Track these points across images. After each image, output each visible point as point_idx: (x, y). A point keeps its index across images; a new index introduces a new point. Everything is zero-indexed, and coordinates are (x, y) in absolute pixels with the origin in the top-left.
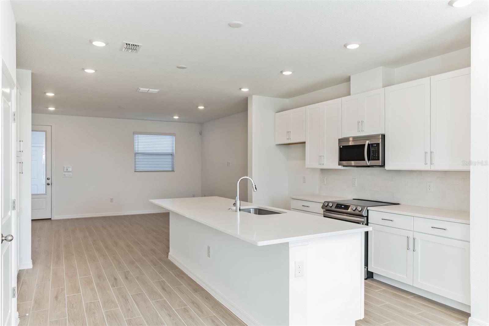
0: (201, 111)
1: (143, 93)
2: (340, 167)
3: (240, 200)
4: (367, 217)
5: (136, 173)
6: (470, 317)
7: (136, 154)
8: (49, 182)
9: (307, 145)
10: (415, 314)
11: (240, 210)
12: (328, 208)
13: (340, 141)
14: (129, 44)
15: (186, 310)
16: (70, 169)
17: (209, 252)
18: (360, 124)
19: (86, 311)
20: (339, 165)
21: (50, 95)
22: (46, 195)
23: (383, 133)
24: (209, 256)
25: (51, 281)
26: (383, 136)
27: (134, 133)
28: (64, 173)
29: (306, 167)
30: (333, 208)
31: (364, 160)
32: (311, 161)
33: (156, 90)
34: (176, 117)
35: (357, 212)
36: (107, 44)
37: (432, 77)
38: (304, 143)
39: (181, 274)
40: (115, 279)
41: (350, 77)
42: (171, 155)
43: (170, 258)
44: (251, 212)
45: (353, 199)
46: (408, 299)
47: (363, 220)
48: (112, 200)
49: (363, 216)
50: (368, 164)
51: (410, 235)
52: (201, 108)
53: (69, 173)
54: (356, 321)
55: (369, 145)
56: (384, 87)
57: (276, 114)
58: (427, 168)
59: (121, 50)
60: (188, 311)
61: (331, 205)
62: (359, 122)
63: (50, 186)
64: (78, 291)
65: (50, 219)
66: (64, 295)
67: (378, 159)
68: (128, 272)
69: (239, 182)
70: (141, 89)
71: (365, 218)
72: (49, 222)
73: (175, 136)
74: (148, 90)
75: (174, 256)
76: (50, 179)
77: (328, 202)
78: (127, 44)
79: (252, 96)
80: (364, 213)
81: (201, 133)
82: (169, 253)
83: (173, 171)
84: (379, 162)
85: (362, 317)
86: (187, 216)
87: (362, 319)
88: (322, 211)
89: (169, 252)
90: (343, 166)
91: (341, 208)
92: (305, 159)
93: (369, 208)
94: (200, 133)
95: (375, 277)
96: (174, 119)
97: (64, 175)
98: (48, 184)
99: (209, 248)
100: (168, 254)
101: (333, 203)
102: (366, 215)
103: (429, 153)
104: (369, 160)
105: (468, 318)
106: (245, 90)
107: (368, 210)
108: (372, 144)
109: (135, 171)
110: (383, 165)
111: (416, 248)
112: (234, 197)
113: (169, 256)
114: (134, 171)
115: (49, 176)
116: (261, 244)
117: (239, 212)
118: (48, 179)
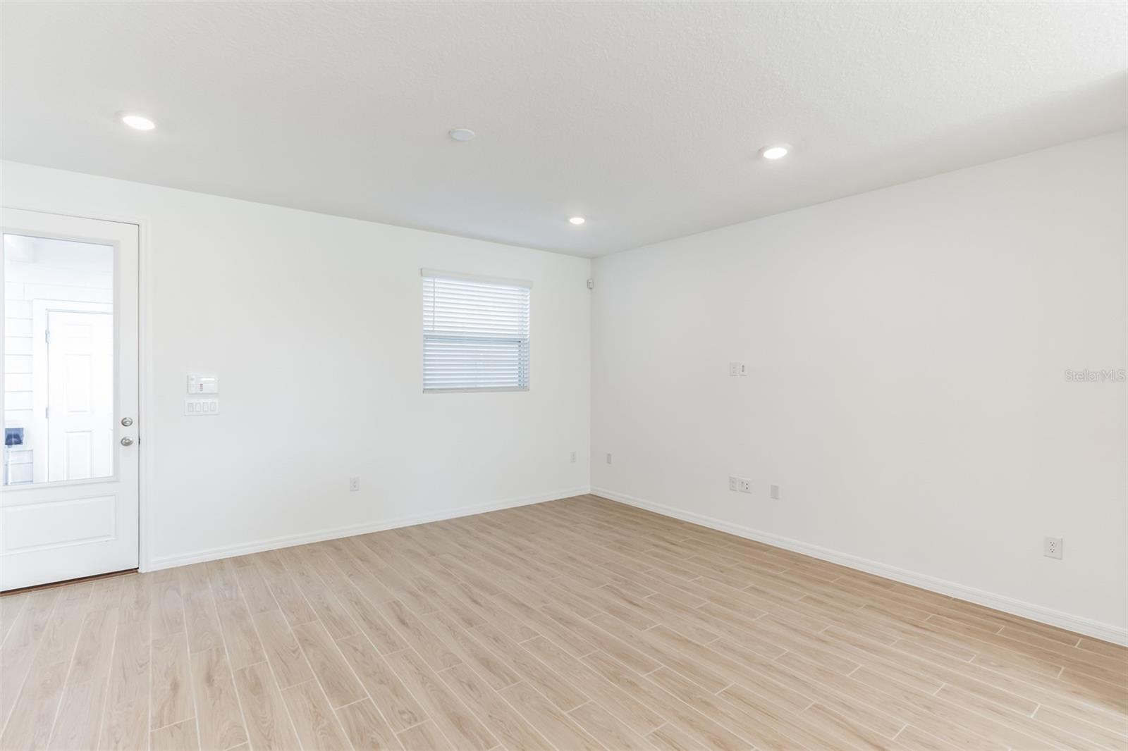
5: (425, 395)
7: (427, 337)
22: (118, 481)
27: (423, 273)
28: (191, 401)
42: (519, 341)
48: (354, 484)
53: (209, 401)
63: (133, 447)
65: (136, 570)
73: (531, 288)
76: (131, 423)
81: (593, 284)
83: (523, 387)
97: (190, 405)
98: (126, 443)
109: (425, 390)
114: (421, 388)
115: (130, 414)
118: (124, 424)
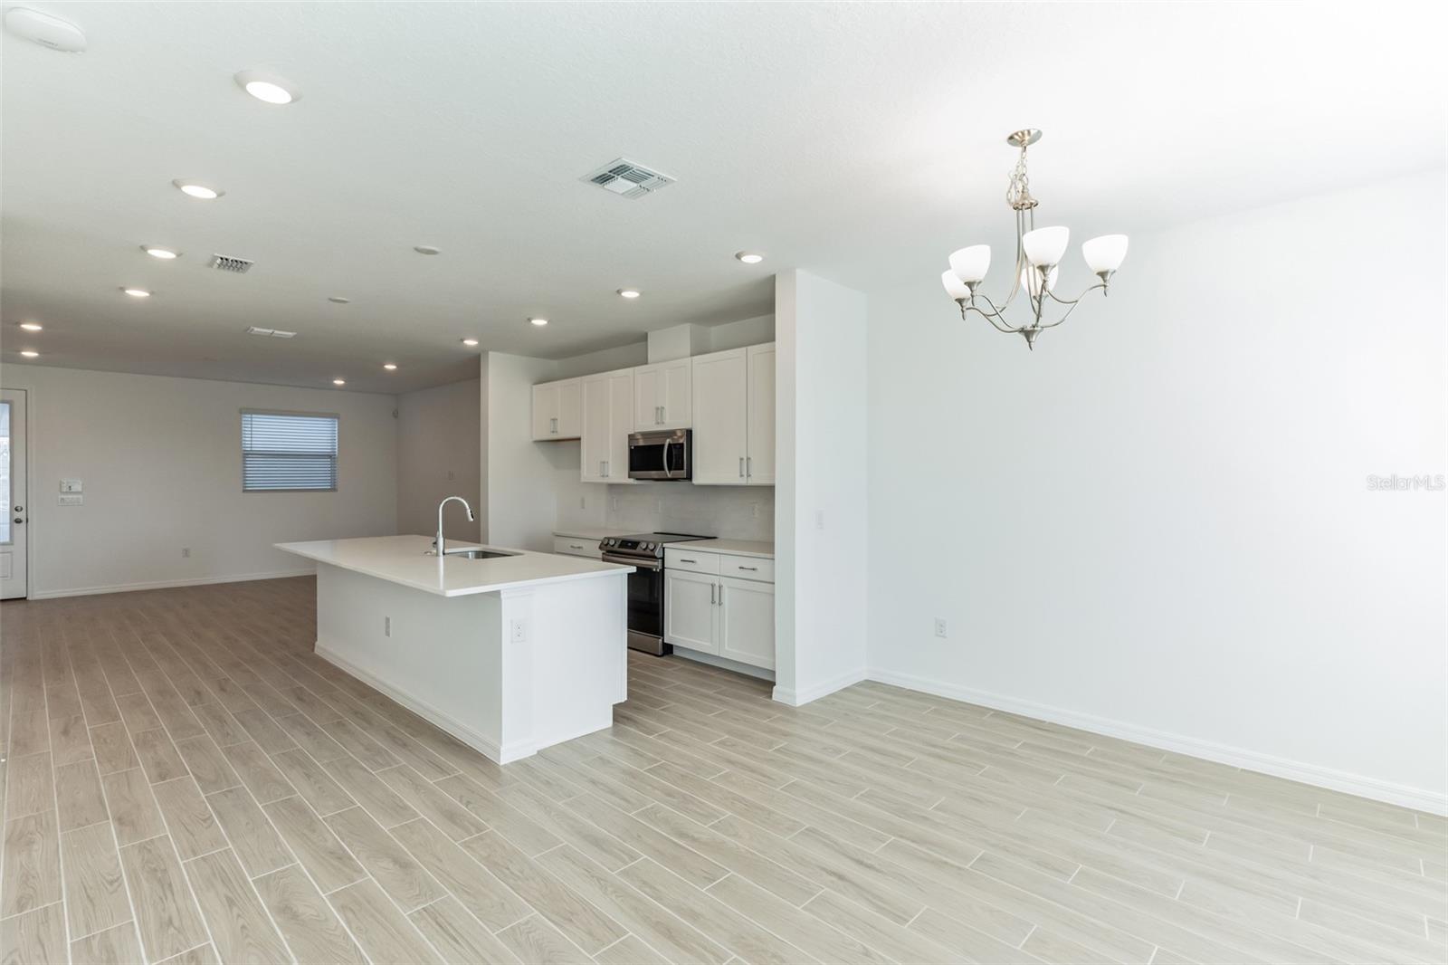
0: (390, 372)
1: (259, 336)
2: (632, 481)
3: (445, 537)
4: (663, 559)
5: (246, 494)
6: (775, 688)
7: (246, 455)
8: (21, 515)
9: (583, 442)
10: (711, 693)
11: (444, 554)
12: (609, 548)
13: (631, 437)
14: (227, 259)
15: (341, 724)
16: (77, 487)
17: (388, 627)
18: (659, 412)
19: (136, 745)
20: (630, 477)
21: (32, 327)
22: (12, 544)
23: (688, 427)
24: (388, 634)
25: (47, 709)
26: (689, 433)
27: (243, 411)
28: (63, 496)
29: (583, 480)
30: (616, 548)
31: (663, 469)
32: (589, 472)
33: (290, 334)
34: (339, 382)
35: (648, 552)
36: (179, 255)
37: (749, 348)
38: (579, 439)
39: (336, 674)
40: (199, 693)
41: (646, 334)
42: (330, 456)
43: (317, 651)
44: (470, 556)
45: (655, 533)
46: (712, 676)
47: (656, 563)
48: (186, 553)
49: (656, 558)
50: (669, 476)
51: (716, 581)
52: (390, 367)
53: (75, 496)
54: (614, 706)
55: (670, 445)
56: (692, 355)
57: (534, 387)
58: (743, 482)
59: (211, 265)
60: (344, 725)
61: (612, 542)
62: (657, 409)
63: (24, 523)
64: (116, 717)
65: (25, 598)
66: (84, 727)
67: (682, 469)
68: (227, 680)
69: (442, 506)
70: (256, 329)
71: (660, 560)
72: (21, 606)
73: (338, 418)
74: (271, 331)
75: (327, 646)
76: (22, 509)
77: (609, 539)
78: (222, 259)
79: (486, 353)
80: (658, 553)
81: (396, 415)
82: (317, 643)
83: (333, 489)
84: (683, 473)
85: (624, 698)
86: (343, 566)
87: (623, 701)
88: (600, 553)
89: (316, 640)
90: (637, 479)
91: (626, 547)
92: (580, 467)
93: (665, 545)
94: (394, 413)
95: (676, 652)
96: (335, 385)
97: (63, 499)
98: (18, 521)
99: (388, 620)
100: (314, 645)
101: (616, 539)
102: (661, 556)
103: (745, 459)
104: (670, 469)
105: (772, 688)
106: (471, 343)
107: (664, 549)
108: (675, 445)
109: (244, 491)
110: (690, 477)
111: (722, 601)
112: (434, 533)
113: (316, 649)
114: (242, 489)
115: (20, 502)
116: (451, 593)
117: (441, 558)
118: (16, 510)
